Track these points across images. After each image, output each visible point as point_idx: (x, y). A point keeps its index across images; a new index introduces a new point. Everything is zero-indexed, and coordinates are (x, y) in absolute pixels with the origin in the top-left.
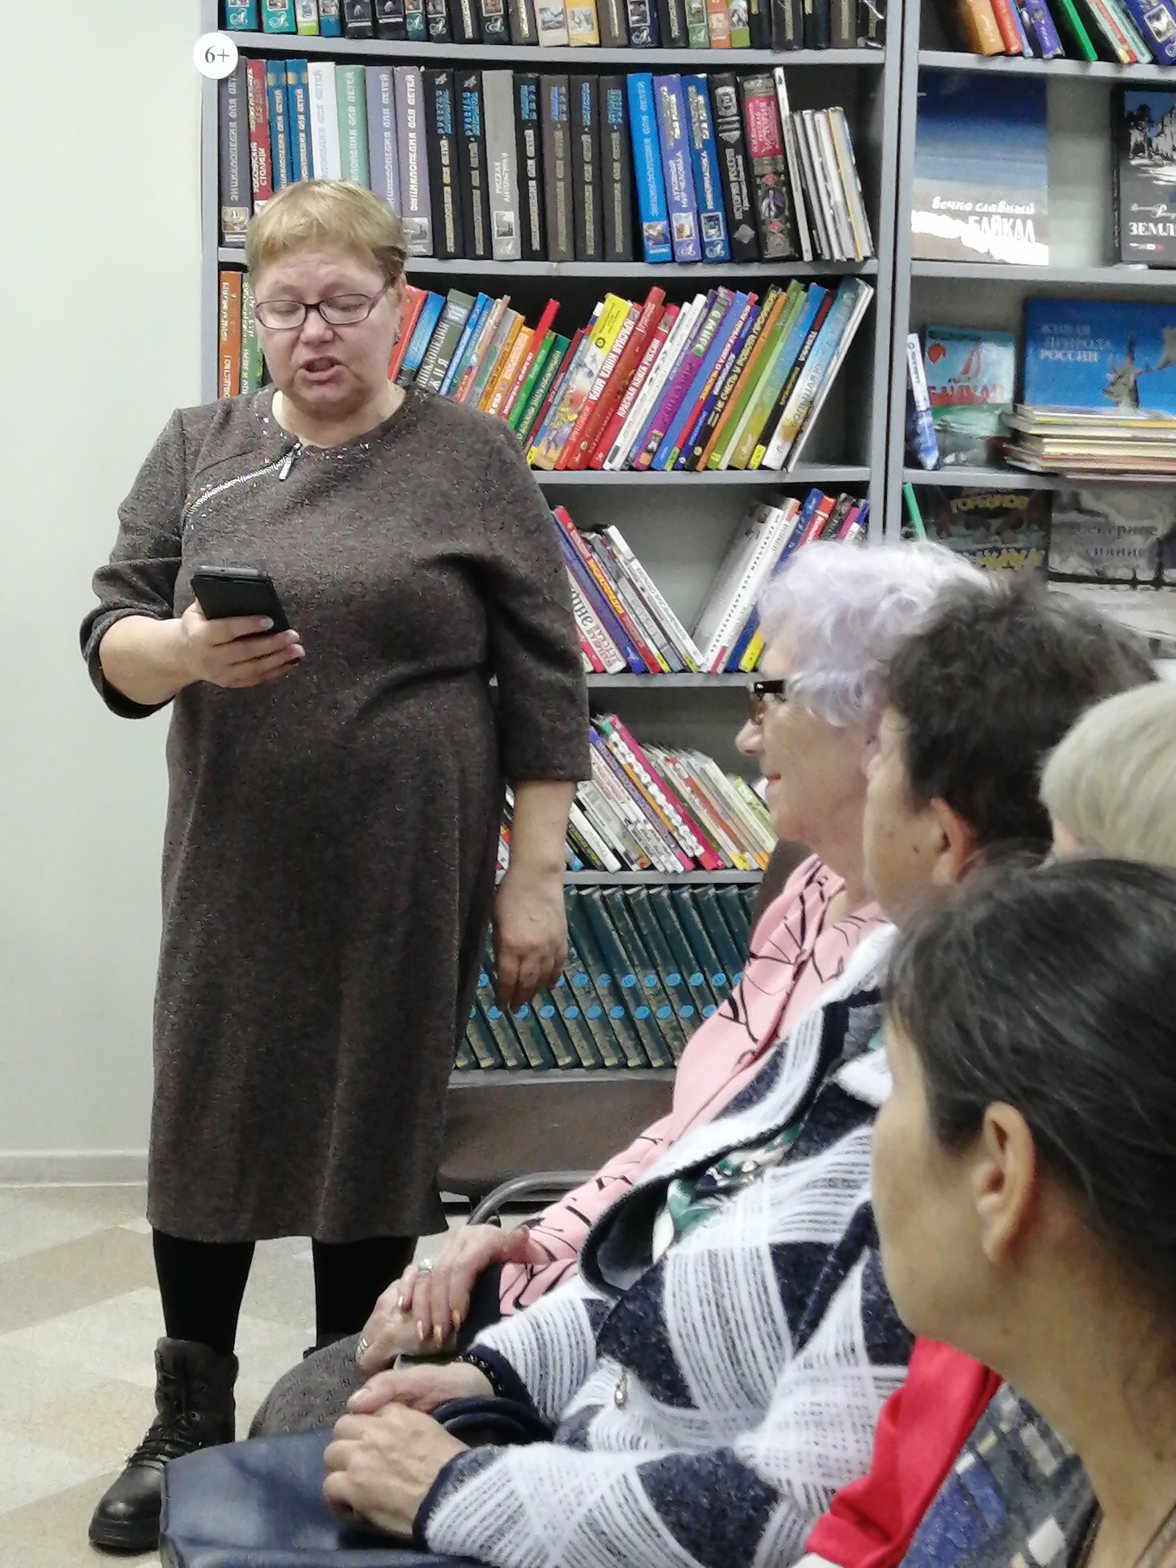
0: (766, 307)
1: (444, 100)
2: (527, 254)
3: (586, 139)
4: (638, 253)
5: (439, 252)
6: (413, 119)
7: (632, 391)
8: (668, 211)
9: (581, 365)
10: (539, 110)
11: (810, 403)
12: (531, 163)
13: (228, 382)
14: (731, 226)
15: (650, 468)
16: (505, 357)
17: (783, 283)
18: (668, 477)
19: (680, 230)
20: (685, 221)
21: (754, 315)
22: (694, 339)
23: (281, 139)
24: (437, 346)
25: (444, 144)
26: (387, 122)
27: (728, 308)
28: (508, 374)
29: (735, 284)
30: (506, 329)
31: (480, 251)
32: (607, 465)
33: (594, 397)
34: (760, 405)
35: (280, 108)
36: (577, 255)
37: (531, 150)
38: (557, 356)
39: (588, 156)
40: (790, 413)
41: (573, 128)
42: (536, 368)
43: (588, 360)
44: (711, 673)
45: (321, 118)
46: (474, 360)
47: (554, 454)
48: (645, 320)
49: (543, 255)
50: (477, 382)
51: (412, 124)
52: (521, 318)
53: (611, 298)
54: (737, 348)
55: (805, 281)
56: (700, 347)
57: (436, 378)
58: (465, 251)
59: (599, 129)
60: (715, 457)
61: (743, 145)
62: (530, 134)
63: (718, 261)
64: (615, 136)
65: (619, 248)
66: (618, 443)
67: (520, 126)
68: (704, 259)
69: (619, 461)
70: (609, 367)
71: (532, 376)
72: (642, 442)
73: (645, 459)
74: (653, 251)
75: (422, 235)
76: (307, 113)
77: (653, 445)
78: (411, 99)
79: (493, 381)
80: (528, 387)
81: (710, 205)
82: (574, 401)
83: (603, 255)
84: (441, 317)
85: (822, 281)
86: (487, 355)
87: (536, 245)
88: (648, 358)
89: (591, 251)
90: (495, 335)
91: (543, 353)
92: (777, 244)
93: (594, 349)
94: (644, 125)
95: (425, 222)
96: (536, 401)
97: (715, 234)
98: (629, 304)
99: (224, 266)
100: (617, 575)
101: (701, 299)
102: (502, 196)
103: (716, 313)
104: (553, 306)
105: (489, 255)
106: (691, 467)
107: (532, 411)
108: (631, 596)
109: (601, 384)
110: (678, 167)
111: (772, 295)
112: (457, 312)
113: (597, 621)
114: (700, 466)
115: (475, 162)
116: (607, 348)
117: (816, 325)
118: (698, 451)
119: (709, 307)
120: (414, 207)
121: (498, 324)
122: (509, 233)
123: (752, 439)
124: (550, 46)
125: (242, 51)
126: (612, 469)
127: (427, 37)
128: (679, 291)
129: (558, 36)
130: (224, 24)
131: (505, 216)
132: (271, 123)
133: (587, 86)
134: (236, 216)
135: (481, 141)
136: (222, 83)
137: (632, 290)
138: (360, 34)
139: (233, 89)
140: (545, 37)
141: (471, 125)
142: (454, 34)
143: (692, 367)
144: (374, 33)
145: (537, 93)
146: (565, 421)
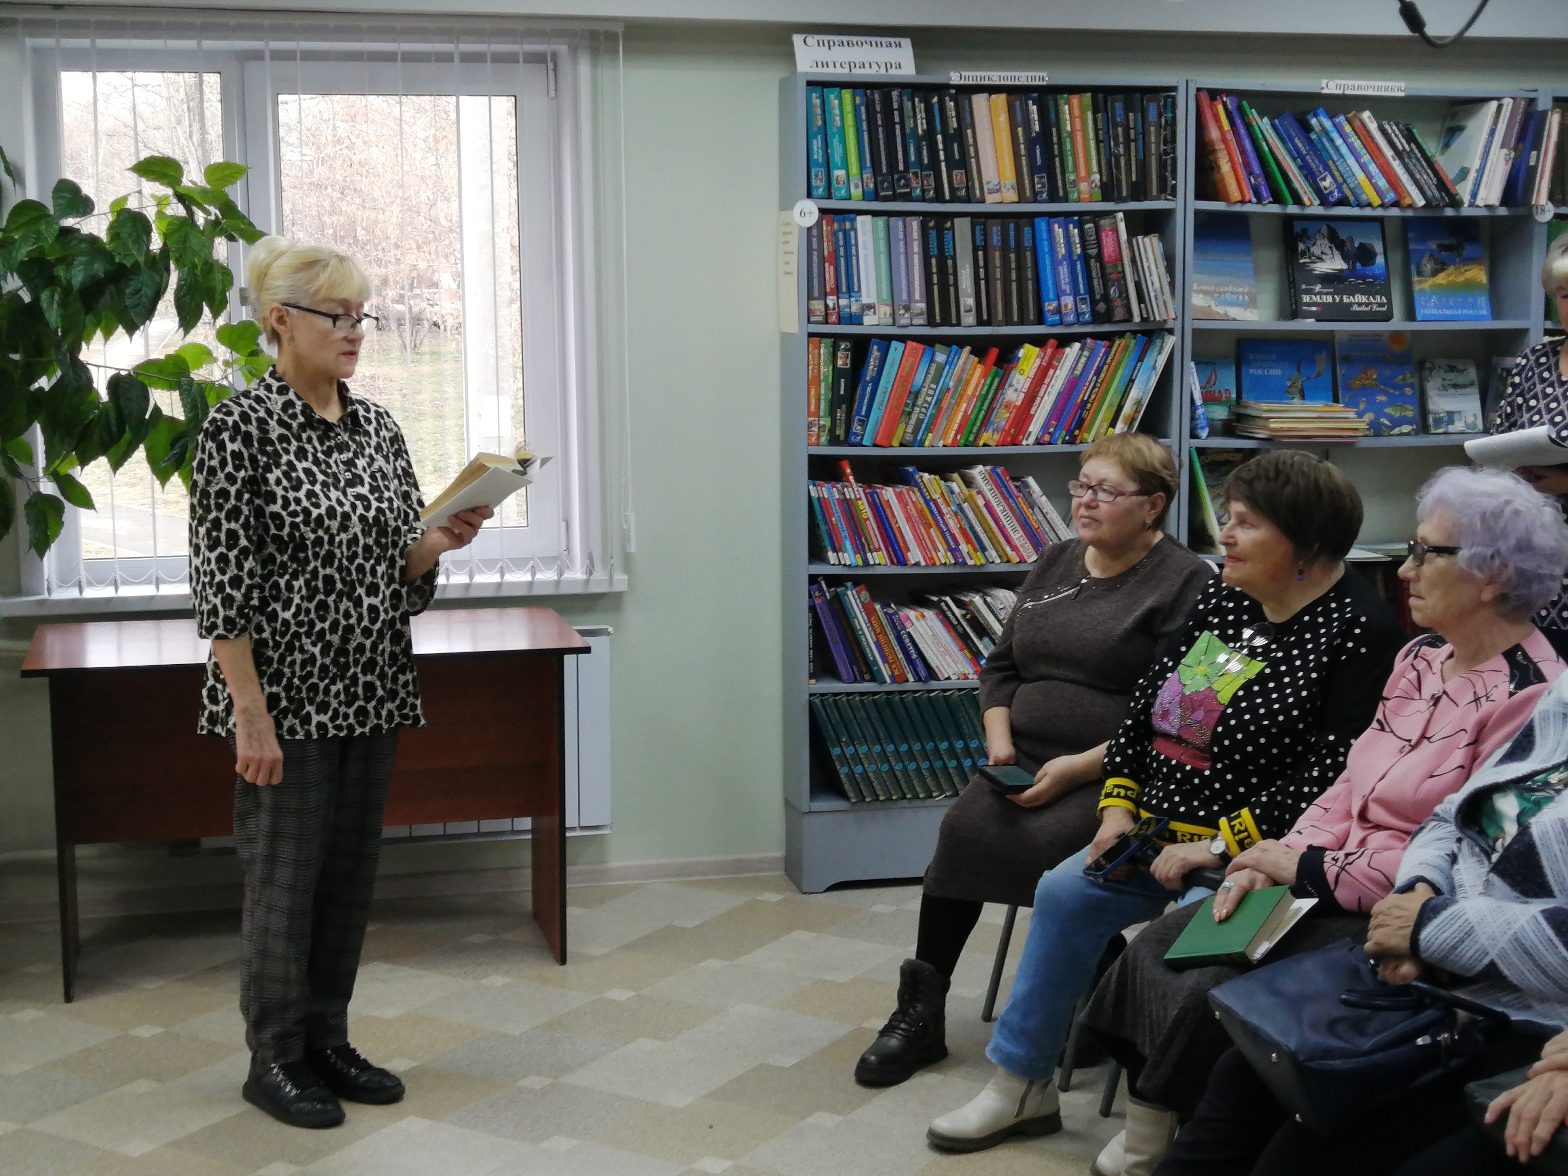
0: (1114, 350)
1: (933, 235)
2: (980, 322)
3: (1013, 256)
4: (1040, 319)
5: (931, 323)
6: (916, 247)
7: (1038, 399)
8: (1058, 295)
9: (1011, 385)
10: (985, 240)
11: (1139, 403)
12: (982, 270)
13: (813, 401)
14: (1094, 303)
15: (1050, 443)
16: (968, 383)
17: (1121, 334)
18: (1059, 448)
19: (1066, 306)
20: (1068, 301)
21: (1107, 354)
22: (1074, 368)
23: (842, 261)
24: (930, 377)
25: (934, 261)
26: (902, 249)
27: (1092, 351)
28: (969, 392)
29: (1096, 336)
30: (969, 365)
31: (954, 322)
32: (1024, 442)
33: (1019, 403)
34: (1110, 405)
35: (841, 243)
36: (1008, 322)
37: (981, 263)
38: (997, 380)
39: (1013, 265)
40: (1127, 409)
41: (1005, 250)
42: (986, 388)
43: (1015, 382)
45: (865, 248)
46: (951, 384)
47: (996, 437)
48: (1047, 358)
49: (989, 323)
50: (954, 394)
51: (916, 249)
52: (977, 359)
53: (1027, 346)
54: (1098, 373)
55: (1134, 333)
56: (1077, 372)
57: (929, 395)
58: (946, 321)
59: (1019, 251)
60: (1086, 435)
61: (1099, 257)
62: (980, 253)
63: (1086, 323)
64: (1028, 254)
65: (1032, 317)
66: (1030, 429)
67: (975, 250)
68: (1078, 322)
69: (1032, 439)
70: (1027, 386)
71: (983, 392)
72: (1045, 428)
73: (1047, 438)
74: (1051, 318)
75: (921, 314)
76: (857, 245)
77: (1051, 430)
78: (915, 235)
79: (961, 396)
80: (981, 399)
81: (1082, 291)
82: (1007, 406)
83: (1022, 322)
84: (932, 361)
85: (1145, 333)
86: (959, 380)
87: (985, 317)
88: (1047, 380)
89: (1016, 319)
90: (963, 370)
91: (989, 379)
92: (1119, 313)
93: (1018, 376)
94: (1045, 246)
95: (922, 306)
96: (985, 407)
97: (1085, 308)
98: (1038, 349)
99: (811, 335)
100: (1032, 505)
101: (1077, 346)
102: (966, 290)
103: (1086, 353)
104: (994, 351)
105: (959, 324)
106: (1072, 441)
107: (983, 413)
108: (1040, 517)
109: (1022, 395)
110: (1064, 271)
111: (1117, 342)
112: (940, 358)
113: (1021, 533)
114: (1078, 441)
115: (951, 270)
116: (1026, 374)
117: (1141, 359)
118: (1076, 432)
119: (1082, 349)
120: (917, 296)
121: (965, 363)
122: (970, 311)
123: (1106, 425)
124: (992, 203)
125: (822, 211)
126: (1028, 445)
127: (923, 200)
128: (1064, 341)
129: (996, 197)
130: (809, 195)
131: (968, 301)
132: (836, 251)
133: (1012, 226)
134: (818, 306)
135: (954, 258)
136: (809, 229)
137: (1038, 341)
138: (886, 199)
139: (815, 232)
140: (989, 198)
141: (949, 251)
142: (939, 198)
143: (1073, 384)
144: (894, 198)
145: (985, 230)
146: (1002, 418)
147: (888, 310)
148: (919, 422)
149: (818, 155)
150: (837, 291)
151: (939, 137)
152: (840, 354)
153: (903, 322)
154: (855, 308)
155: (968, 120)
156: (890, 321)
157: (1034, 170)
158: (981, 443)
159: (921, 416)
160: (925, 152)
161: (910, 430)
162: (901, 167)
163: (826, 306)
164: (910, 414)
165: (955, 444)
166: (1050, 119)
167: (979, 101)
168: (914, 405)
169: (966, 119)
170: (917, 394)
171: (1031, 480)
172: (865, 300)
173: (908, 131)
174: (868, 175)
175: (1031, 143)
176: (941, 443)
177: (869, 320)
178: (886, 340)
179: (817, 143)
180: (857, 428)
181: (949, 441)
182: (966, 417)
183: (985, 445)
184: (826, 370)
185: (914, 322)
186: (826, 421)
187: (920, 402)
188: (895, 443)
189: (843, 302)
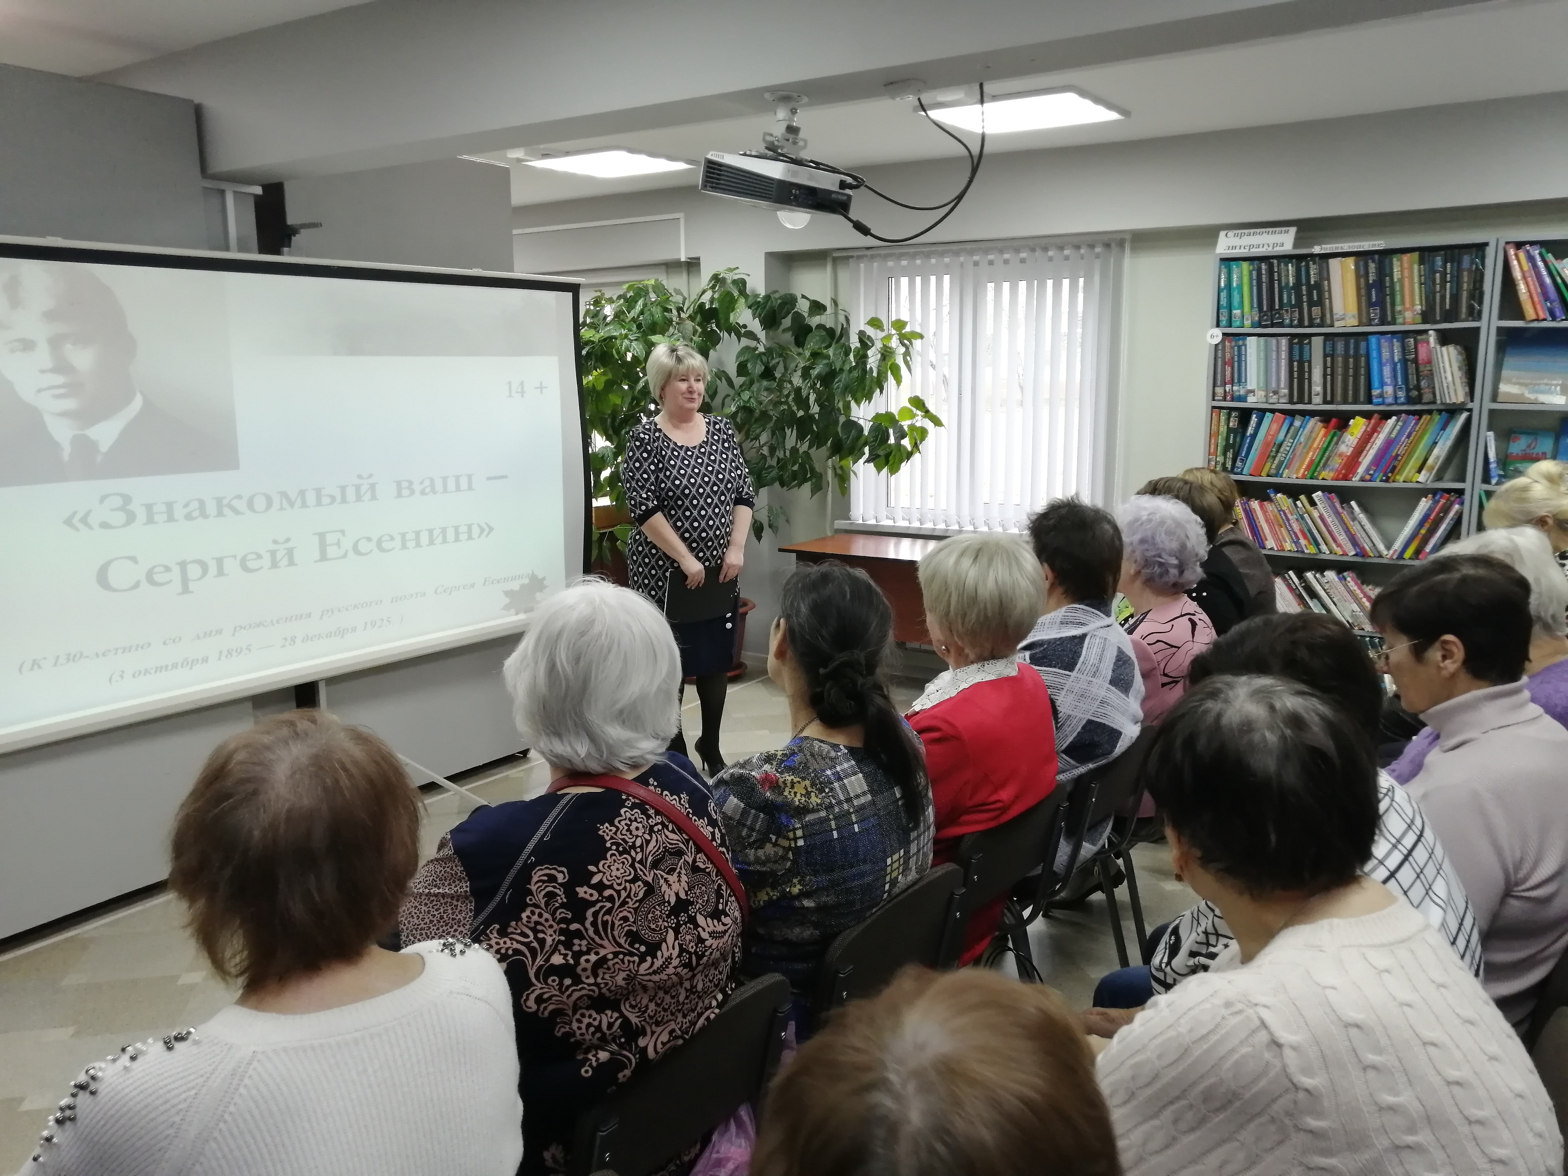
0: (1422, 421)
1: (1296, 347)
2: (1325, 402)
3: (1351, 360)
4: (1369, 401)
5: (1291, 402)
6: (1284, 355)
7: (1365, 452)
8: (1382, 384)
9: (1344, 442)
10: (1333, 350)
11: (1438, 458)
12: (1329, 369)
13: (1212, 446)
14: (1408, 390)
15: (1371, 481)
16: (1315, 439)
17: (1430, 412)
18: (1378, 484)
19: (1387, 392)
20: (1389, 390)
21: (1416, 424)
22: (1391, 433)
23: (1236, 364)
24: (1289, 435)
25: (1295, 364)
26: (1274, 356)
27: (1405, 423)
28: (1315, 445)
29: (1408, 413)
30: (1316, 429)
31: (1307, 401)
32: (1354, 479)
33: (1348, 454)
34: (1418, 458)
35: (1236, 353)
36: (1345, 402)
37: (1329, 365)
38: (1335, 439)
39: (1351, 366)
40: (1430, 461)
41: (1346, 356)
42: (1326, 443)
43: (1347, 440)
44: (1391, 558)
45: (1251, 356)
46: (1302, 440)
47: (1332, 474)
48: (1371, 426)
49: (1331, 402)
50: (1304, 447)
51: (1283, 357)
52: (1322, 425)
53: (1357, 418)
54: (1408, 437)
55: (1440, 411)
56: (1393, 435)
57: (1288, 447)
58: (1301, 401)
59: (1357, 357)
60: (1398, 477)
61: (1416, 361)
62: (1329, 359)
63: (1403, 404)
64: (1363, 359)
65: (1362, 399)
66: (1358, 471)
67: (1325, 356)
68: (1396, 403)
69: (1358, 478)
70: (1355, 443)
71: (1325, 446)
72: (1368, 470)
73: (1368, 477)
74: (1375, 400)
75: (1285, 396)
76: (1246, 355)
77: (1371, 472)
78: (1284, 348)
79: (1310, 448)
80: (1322, 450)
81: (1400, 383)
82: (1341, 455)
83: (1356, 401)
84: (1291, 425)
85: (1447, 411)
86: (1309, 438)
87: (1329, 398)
88: (1372, 440)
89: (1350, 401)
90: (1312, 431)
91: (1329, 438)
92: (1427, 397)
93: (1349, 437)
94: (1374, 354)
95: (1286, 391)
96: (1326, 455)
97: (1401, 394)
98: (1365, 420)
99: (1214, 407)
100: (1354, 519)
101: (1394, 418)
102: (1316, 381)
103: (1400, 423)
104: (1334, 420)
105: (1310, 402)
106: (1387, 481)
107: (1324, 459)
108: (1359, 527)
109: (1351, 449)
110: (1387, 371)
111: (1424, 417)
112: (1297, 423)
113: (1345, 536)
114: (1391, 480)
115: (1306, 369)
116: (1355, 436)
117: (1444, 428)
118: (1390, 475)
119: (1398, 421)
120: (1282, 385)
121: (1313, 427)
122: (1318, 395)
123: (1413, 471)
124: (1338, 327)
125: (1224, 334)
126: (1355, 481)
127: (1291, 326)
128: (1386, 416)
129: (1342, 323)
130: (1218, 325)
131: (1317, 388)
132: (1233, 358)
133: (1352, 341)
134: (1219, 390)
135: (1310, 362)
136: (1216, 345)
137: (1367, 415)
138: (1266, 326)
139: (1220, 347)
140: (1337, 324)
141: (1306, 356)
142: (1301, 325)
143: (1389, 443)
144: (1273, 325)
145: (1333, 344)
146: (1336, 463)
147: (1263, 393)
148: (1281, 463)
149: (1224, 302)
150: (1232, 383)
151: (1304, 288)
152: (1232, 419)
153: (1271, 401)
154: (1242, 392)
155: (1325, 275)
156: (1264, 400)
157: (1370, 304)
158: (1321, 477)
159: (1282, 459)
160: (1293, 297)
161: (1273, 467)
162: (1277, 307)
163: (1225, 391)
164: (1274, 457)
165: (1304, 477)
166: (1384, 272)
167: (1334, 263)
168: (1277, 452)
169: (1324, 275)
170: (1280, 445)
171: (1353, 503)
172: (1249, 387)
173: (1283, 284)
174: (1256, 311)
175: (1369, 287)
176: (1295, 476)
177: (1251, 399)
178: (1262, 412)
179: (1224, 295)
180: (1239, 464)
181: (1300, 475)
182: (1312, 461)
183: (1323, 479)
184: (1223, 429)
185: (1281, 401)
186: (1220, 459)
187: (1282, 450)
188: (1264, 474)
189: (1235, 388)
